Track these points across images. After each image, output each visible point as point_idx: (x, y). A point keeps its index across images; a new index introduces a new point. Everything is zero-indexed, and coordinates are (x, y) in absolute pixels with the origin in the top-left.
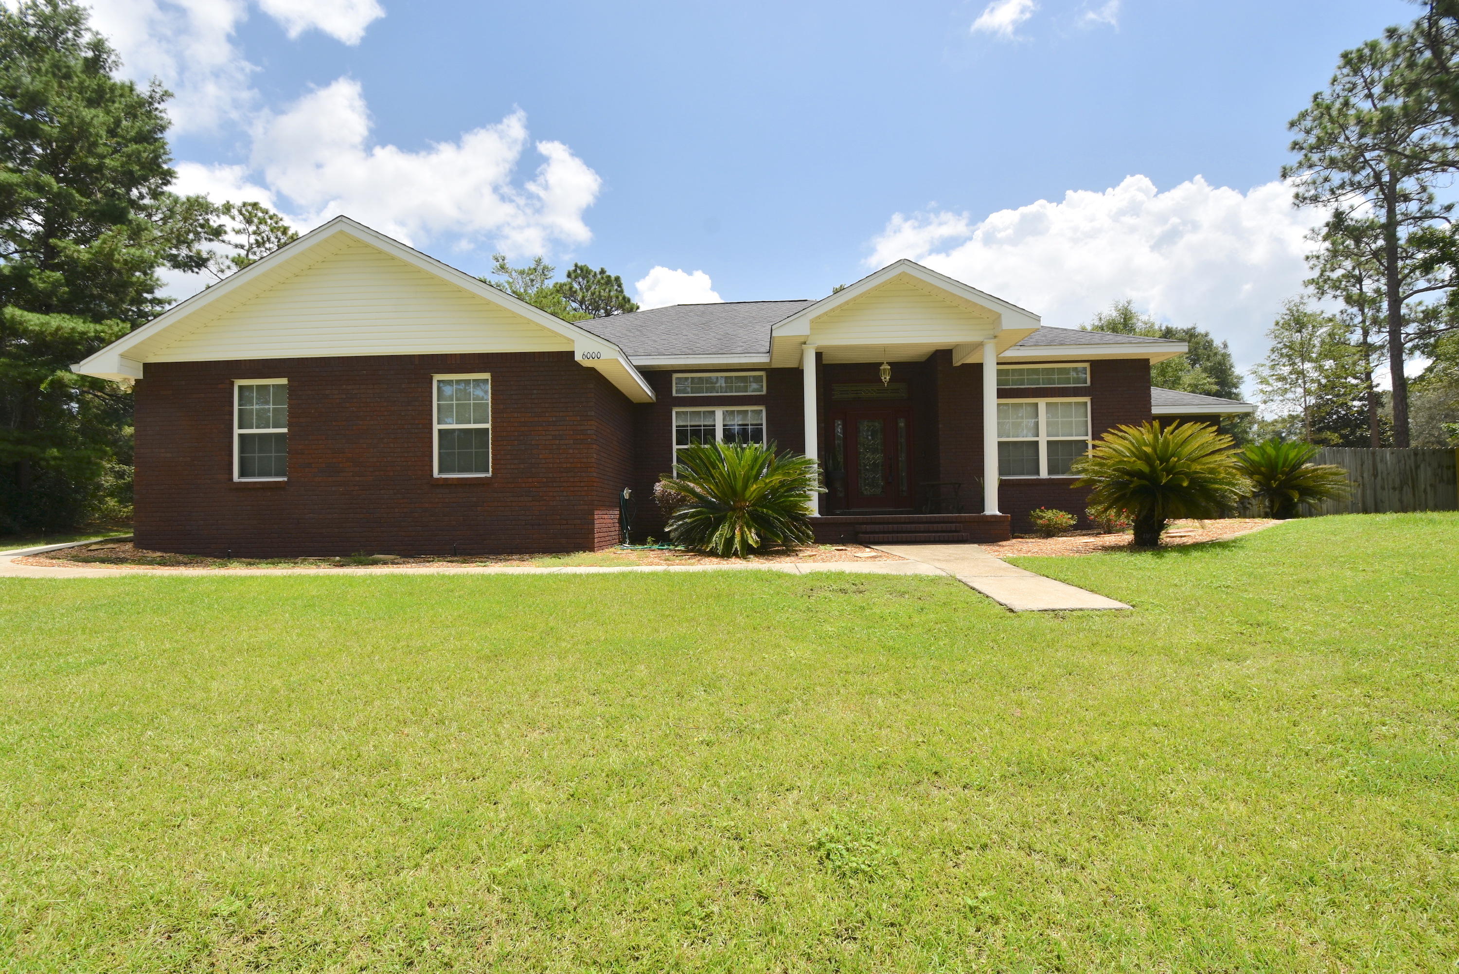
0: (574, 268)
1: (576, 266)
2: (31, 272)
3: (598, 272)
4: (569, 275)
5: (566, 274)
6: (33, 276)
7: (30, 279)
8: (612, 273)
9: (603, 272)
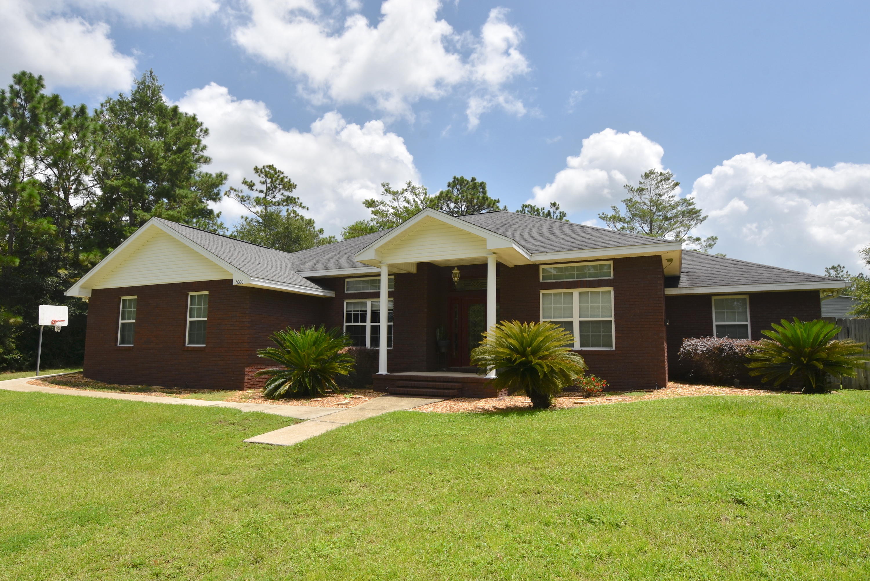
0: (453, 180)
1: (455, 178)
2: (125, 229)
3: (470, 180)
4: (449, 185)
5: (447, 184)
6: (125, 231)
7: (124, 232)
8: (479, 180)
9: (473, 179)
